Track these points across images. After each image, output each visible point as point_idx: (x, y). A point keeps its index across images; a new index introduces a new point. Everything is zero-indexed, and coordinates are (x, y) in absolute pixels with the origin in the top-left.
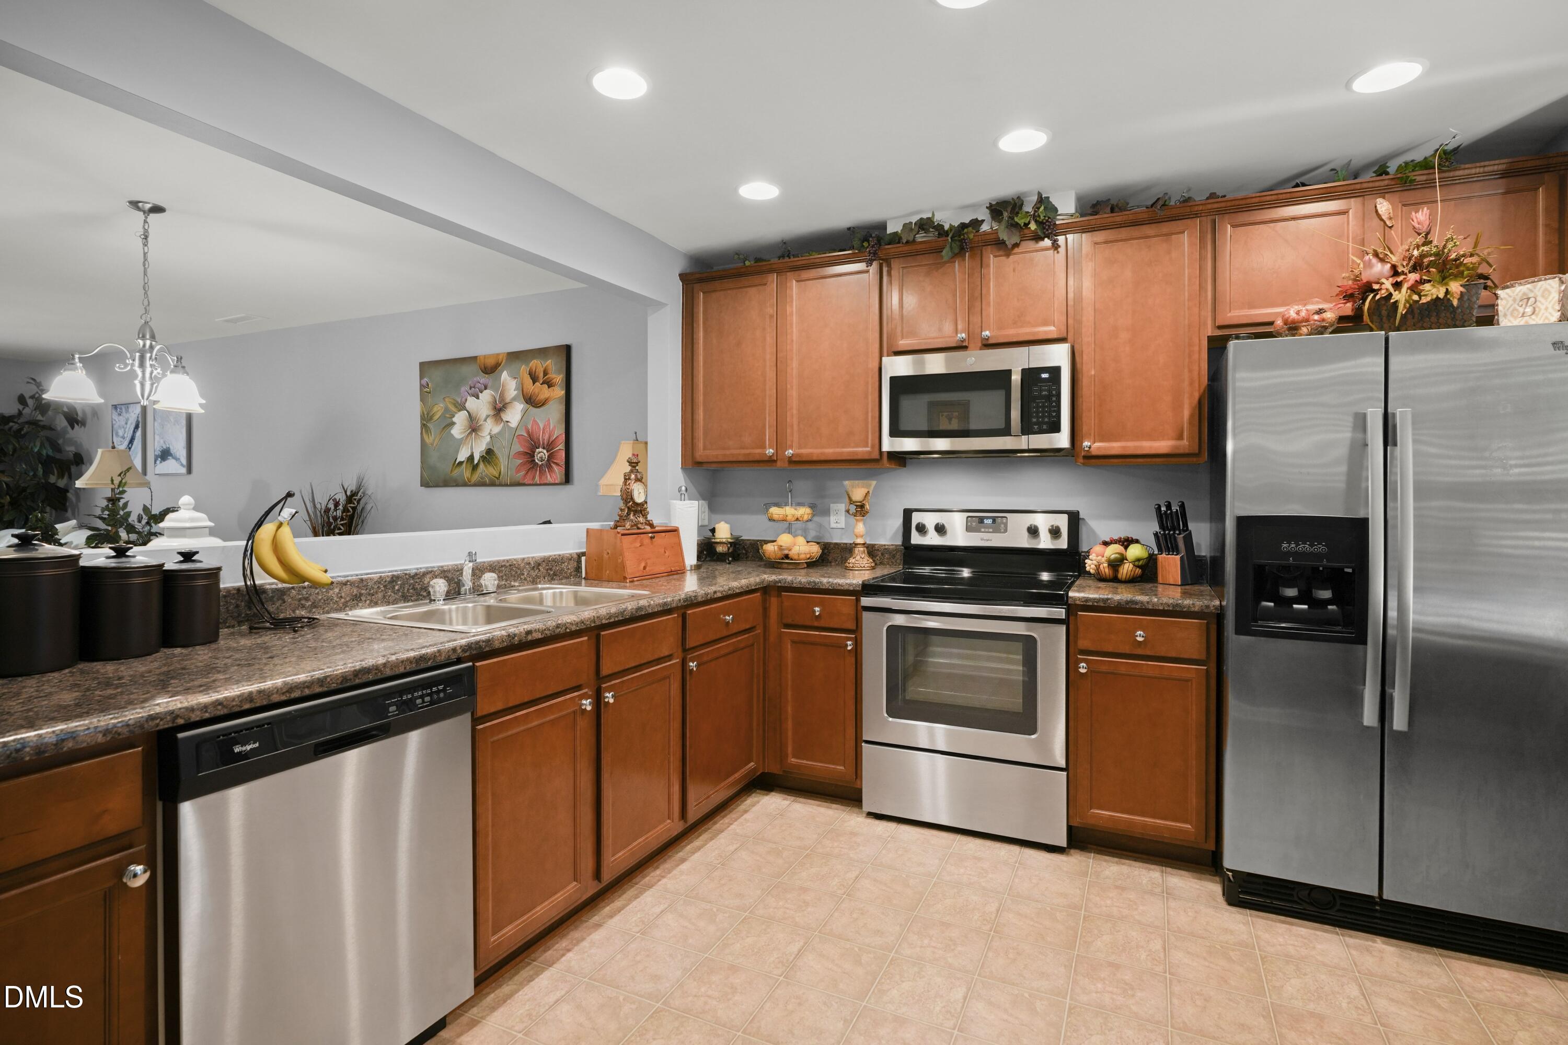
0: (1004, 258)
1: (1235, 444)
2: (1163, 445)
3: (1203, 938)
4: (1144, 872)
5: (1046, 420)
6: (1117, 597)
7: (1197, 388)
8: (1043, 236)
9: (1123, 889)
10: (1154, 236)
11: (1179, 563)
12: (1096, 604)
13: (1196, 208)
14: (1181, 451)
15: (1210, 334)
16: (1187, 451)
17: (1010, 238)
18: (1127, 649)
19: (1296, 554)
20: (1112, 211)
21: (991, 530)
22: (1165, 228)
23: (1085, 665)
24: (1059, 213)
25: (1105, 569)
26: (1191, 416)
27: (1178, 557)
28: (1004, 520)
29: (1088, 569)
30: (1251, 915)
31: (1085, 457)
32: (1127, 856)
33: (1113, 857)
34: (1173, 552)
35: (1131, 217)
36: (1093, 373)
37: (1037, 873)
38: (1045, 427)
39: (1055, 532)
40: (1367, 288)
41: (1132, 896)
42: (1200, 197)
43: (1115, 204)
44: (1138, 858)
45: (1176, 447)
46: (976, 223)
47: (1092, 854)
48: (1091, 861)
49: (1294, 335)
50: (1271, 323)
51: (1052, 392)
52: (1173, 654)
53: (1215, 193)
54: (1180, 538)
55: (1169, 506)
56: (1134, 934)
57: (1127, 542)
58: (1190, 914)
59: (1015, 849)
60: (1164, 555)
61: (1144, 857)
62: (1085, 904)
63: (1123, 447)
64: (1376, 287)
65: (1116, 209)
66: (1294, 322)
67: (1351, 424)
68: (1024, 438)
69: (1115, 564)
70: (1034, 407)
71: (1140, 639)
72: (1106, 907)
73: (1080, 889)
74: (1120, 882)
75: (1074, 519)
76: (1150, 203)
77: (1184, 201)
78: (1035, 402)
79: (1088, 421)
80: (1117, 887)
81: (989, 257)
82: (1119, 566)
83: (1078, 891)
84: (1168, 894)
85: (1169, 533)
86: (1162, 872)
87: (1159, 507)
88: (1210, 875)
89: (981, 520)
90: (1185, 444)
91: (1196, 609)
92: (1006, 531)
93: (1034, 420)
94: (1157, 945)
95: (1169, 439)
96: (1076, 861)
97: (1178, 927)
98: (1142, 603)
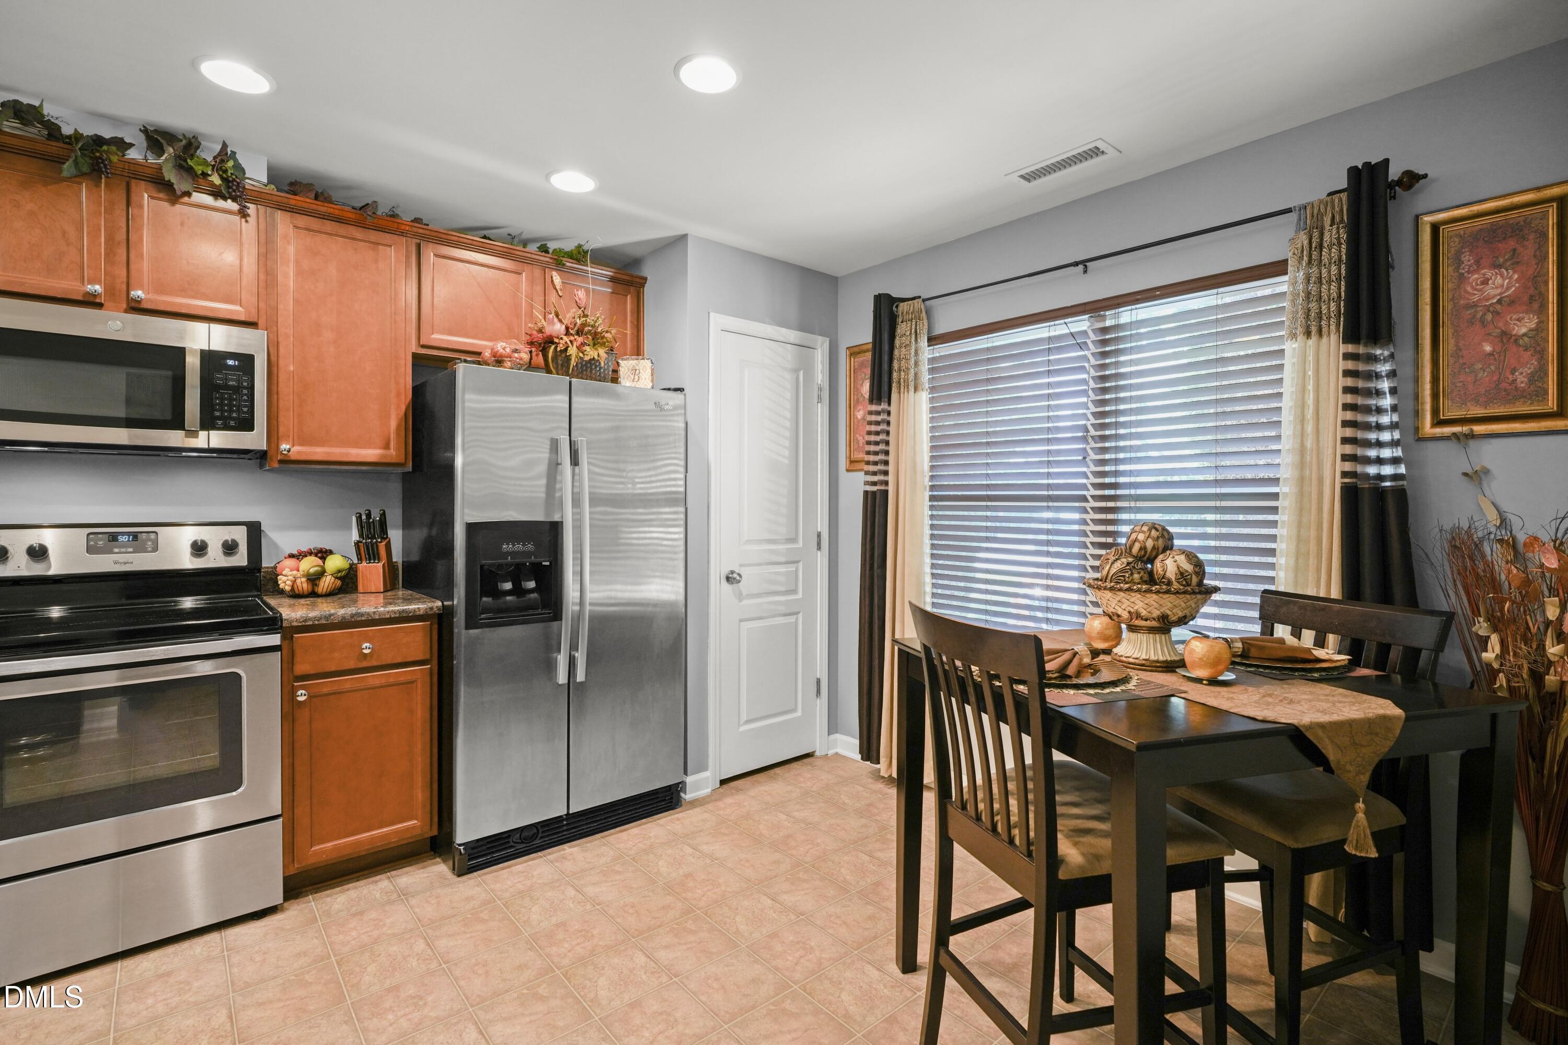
0: (166, 204)
1: (465, 457)
2: (371, 454)
3: (453, 916)
4: (372, 887)
5: (234, 415)
6: (341, 612)
7: (403, 401)
8: (227, 195)
9: (361, 913)
10: (361, 240)
11: (381, 570)
12: (316, 622)
13: (403, 227)
14: (388, 460)
15: (414, 351)
16: (394, 461)
17: (180, 185)
18: (351, 664)
19: (513, 554)
20: (316, 198)
21: (131, 550)
22: (373, 236)
23: (303, 692)
24: (246, 176)
25: (303, 585)
26: (398, 426)
27: (380, 564)
28: (153, 536)
29: (282, 586)
30: (479, 876)
31: (281, 462)
32: (347, 880)
33: (334, 888)
34: (374, 560)
35: (337, 212)
36: (292, 368)
37: (257, 948)
38: (232, 423)
39: (230, 548)
40: (550, 341)
41: (373, 915)
42: (407, 217)
43: (320, 191)
44: (359, 877)
45: (383, 456)
46: (122, 145)
47: (310, 897)
48: (313, 903)
49: (499, 366)
50: (479, 354)
51: (242, 384)
52: (399, 660)
53: (421, 219)
54: (382, 546)
55: (369, 515)
56: (395, 948)
57: (323, 554)
58: (433, 902)
59: (214, 937)
60: (364, 564)
61: (367, 872)
62: (332, 950)
63: (328, 453)
64: (556, 340)
65: (321, 198)
66: (501, 356)
67: (548, 447)
68: (203, 434)
69: (314, 579)
70: (217, 398)
71: (366, 651)
72: (354, 939)
73: (316, 938)
74: (354, 908)
75: (254, 531)
76: (360, 205)
77: (391, 216)
78: (218, 392)
79: (287, 421)
80: (354, 915)
81: (143, 196)
82: (319, 579)
83: (315, 941)
84: (404, 895)
85: (371, 542)
86: (389, 878)
87: (360, 515)
88: (431, 859)
89: (113, 537)
90: (393, 453)
91: (421, 613)
92: (155, 549)
93: (217, 414)
94: (420, 946)
95: (375, 448)
96: (296, 912)
97: (430, 919)
98: (368, 614)
